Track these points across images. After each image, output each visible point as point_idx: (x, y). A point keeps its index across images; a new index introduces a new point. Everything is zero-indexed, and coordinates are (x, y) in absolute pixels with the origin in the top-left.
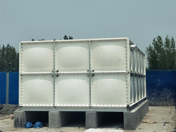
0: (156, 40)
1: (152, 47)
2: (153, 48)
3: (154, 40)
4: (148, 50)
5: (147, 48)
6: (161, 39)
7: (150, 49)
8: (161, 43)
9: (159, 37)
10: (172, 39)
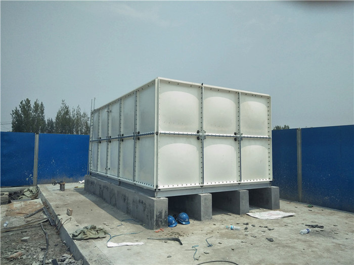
0: (24, 103)
1: (19, 110)
2: (20, 112)
3: (21, 103)
4: (13, 114)
5: (13, 111)
6: (29, 103)
7: (16, 112)
8: (30, 106)
9: (27, 99)
10: (42, 105)
